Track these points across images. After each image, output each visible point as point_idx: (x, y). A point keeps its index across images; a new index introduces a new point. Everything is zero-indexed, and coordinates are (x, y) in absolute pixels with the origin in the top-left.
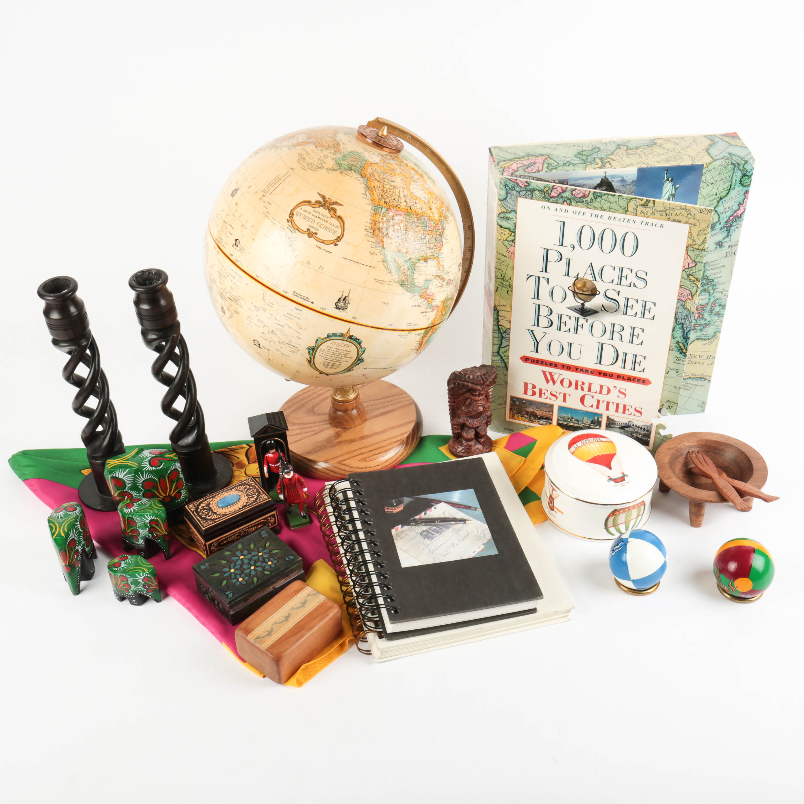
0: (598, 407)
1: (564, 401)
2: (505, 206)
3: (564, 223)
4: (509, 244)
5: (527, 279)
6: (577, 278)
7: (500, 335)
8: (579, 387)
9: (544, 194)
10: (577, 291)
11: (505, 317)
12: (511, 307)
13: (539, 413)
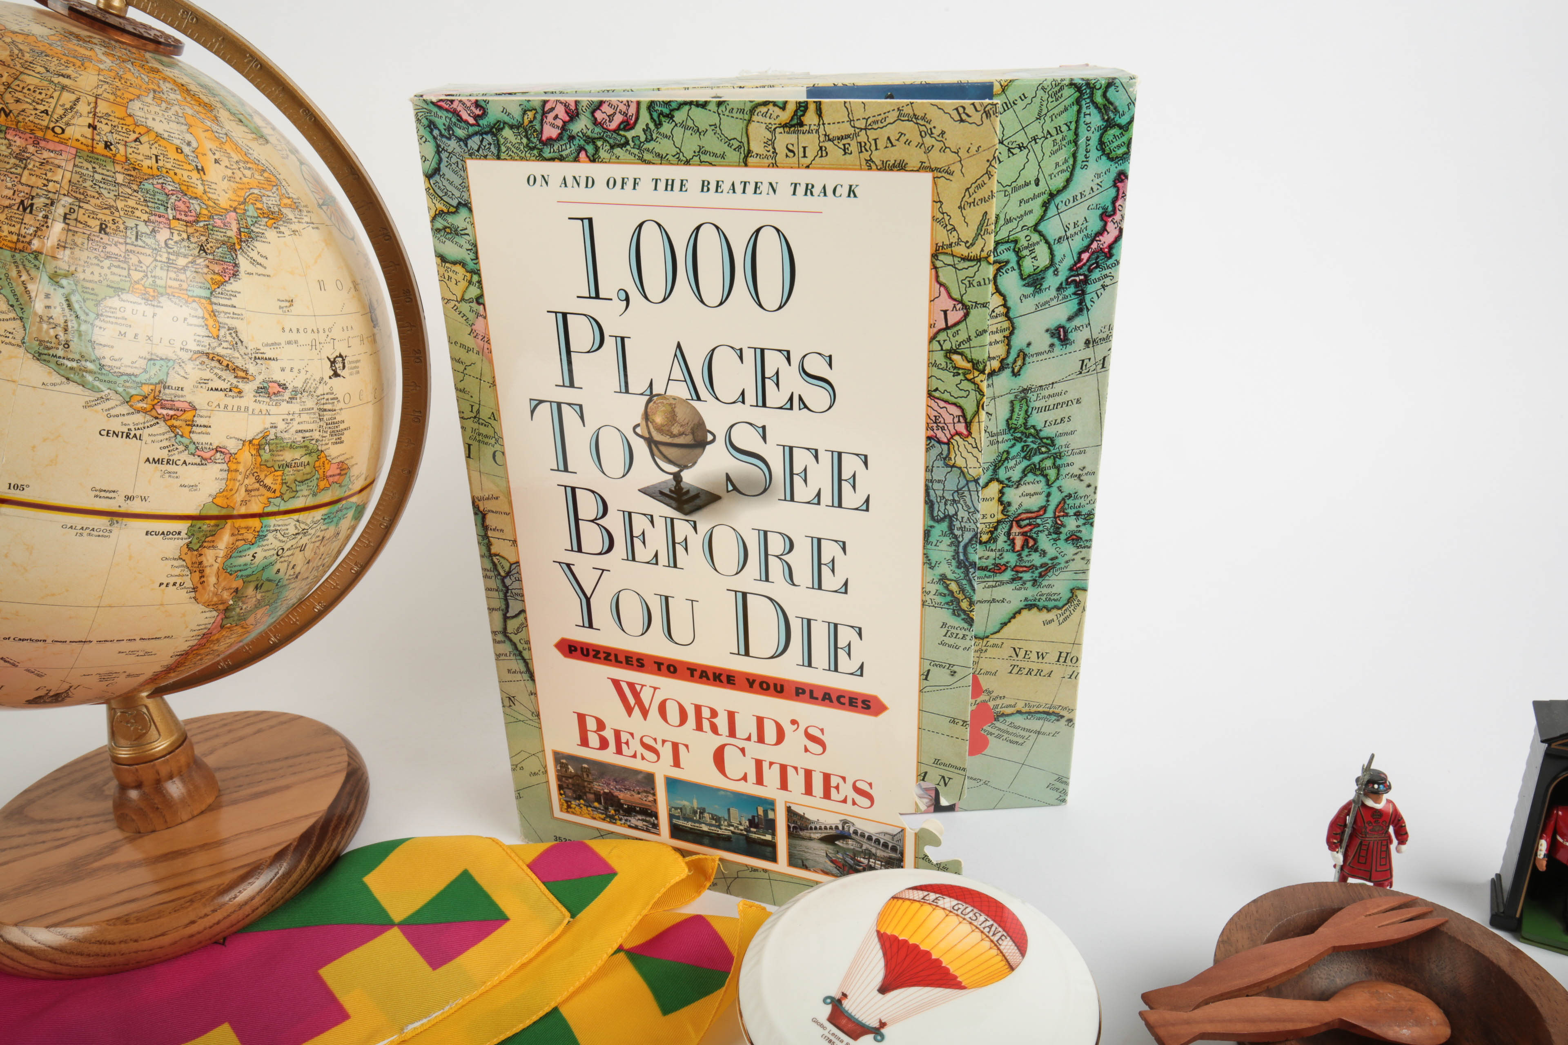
0: (760, 781)
1: (677, 763)
2: (441, 194)
3: (590, 220)
4: (471, 310)
5: (532, 412)
6: (652, 396)
7: (499, 582)
8: (706, 725)
9: (526, 136)
10: (657, 437)
11: (502, 531)
12: (510, 503)
13: (624, 796)
